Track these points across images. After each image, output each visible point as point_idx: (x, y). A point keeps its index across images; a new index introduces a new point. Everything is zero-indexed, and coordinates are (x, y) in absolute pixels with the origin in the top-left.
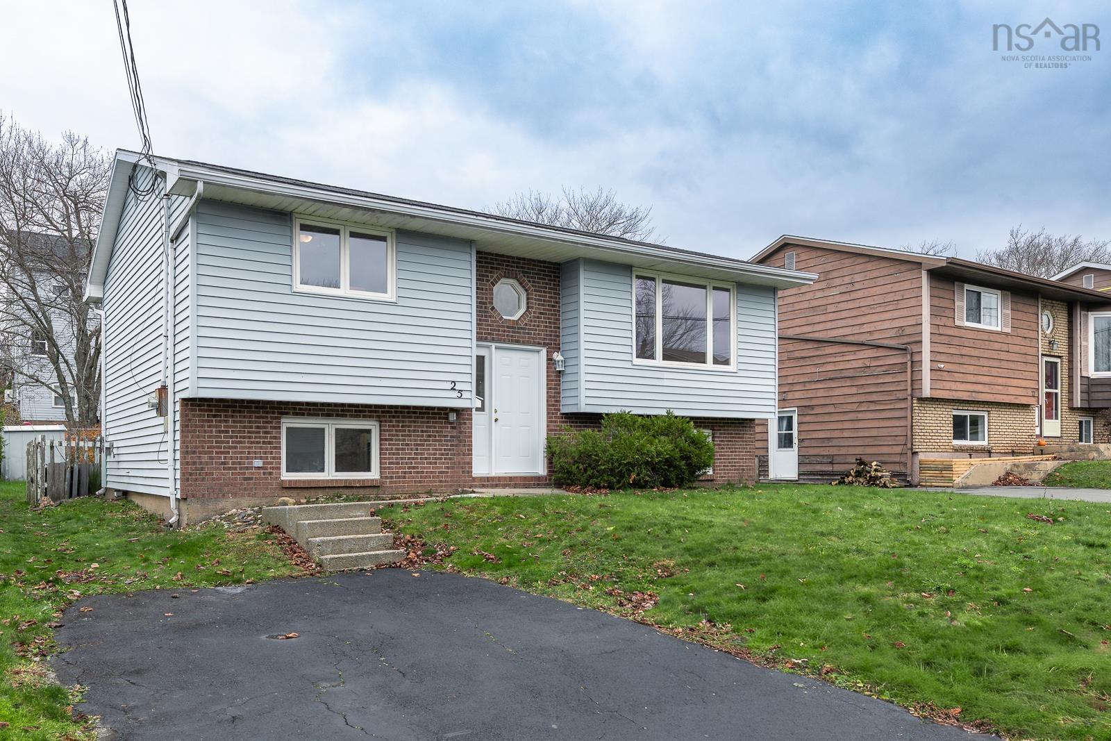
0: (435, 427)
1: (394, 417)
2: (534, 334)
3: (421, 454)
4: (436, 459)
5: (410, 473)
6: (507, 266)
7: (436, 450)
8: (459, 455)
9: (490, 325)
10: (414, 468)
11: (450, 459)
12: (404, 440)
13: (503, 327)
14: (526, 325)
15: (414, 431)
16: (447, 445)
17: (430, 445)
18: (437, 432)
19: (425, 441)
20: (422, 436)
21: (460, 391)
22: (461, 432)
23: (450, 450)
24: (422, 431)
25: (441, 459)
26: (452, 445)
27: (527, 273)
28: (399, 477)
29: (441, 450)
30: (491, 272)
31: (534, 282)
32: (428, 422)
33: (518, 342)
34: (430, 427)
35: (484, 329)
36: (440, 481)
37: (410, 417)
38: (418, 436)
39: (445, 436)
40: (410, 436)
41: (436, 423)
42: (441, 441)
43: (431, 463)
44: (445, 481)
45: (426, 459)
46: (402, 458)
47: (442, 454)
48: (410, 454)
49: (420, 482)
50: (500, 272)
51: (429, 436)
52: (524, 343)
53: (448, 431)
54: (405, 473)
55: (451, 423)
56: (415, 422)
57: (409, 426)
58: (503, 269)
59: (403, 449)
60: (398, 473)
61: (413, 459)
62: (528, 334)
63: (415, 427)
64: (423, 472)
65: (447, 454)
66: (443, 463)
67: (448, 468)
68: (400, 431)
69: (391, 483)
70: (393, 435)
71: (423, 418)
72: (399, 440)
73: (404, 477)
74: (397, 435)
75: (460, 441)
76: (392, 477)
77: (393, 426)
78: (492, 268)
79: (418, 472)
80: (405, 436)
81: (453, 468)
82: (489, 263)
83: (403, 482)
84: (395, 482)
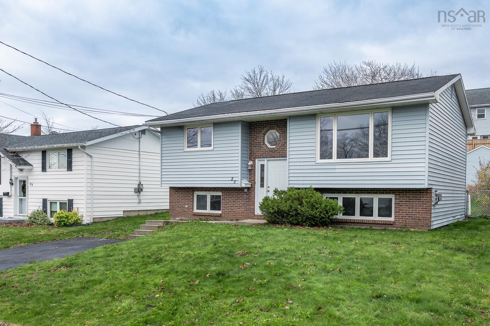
0: (240, 194)
1: (226, 191)
2: (282, 153)
3: (235, 205)
4: (240, 207)
5: (231, 212)
6: (270, 125)
7: (240, 203)
8: (249, 205)
9: (262, 151)
10: (232, 210)
11: (245, 207)
12: (229, 199)
13: (268, 151)
14: (278, 149)
15: (233, 196)
16: (244, 202)
17: (238, 201)
18: (241, 196)
19: (236, 200)
20: (235, 198)
21: (235, 181)
22: (250, 196)
23: (245, 203)
24: (235, 196)
25: (242, 207)
26: (246, 202)
27: (279, 126)
28: (227, 213)
29: (242, 203)
30: (263, 129)
31: (282, 129)
32: (238, 193)
33: (274, 157)
34: (238, 194)
35: (259, 153)
36: (242, 216)
37: (231, 191)
38: (234, 198)
39: (244, 198)
40: (231, 198)
41: (241, 193)
42: (242, 200)
43: (238, 208)
44: (243, 216)
45: (236, 206)
46: (228, 206)
47: (242, 205)
48: (231, 205)
49: (234, 215)
50: (267, 128)
51: (238, 198)
52: (277, 157)
53: (245, 196)
54: (229, 212)
55: (246, 193)
56: (233, 192)
57: (231, 194)
58: (268, 126)
59: (229, 203)
60: (227, 211)
61: (232, 206)
62: (279, 153)
63: (233, 194)
64: (235, 212)
65: (244, 205)
66: (243, 209)
67: (245, 210)
68: (228, 196)
69: (224, 215)
70: (225, 197)
71: (236, 191)
72: (227, 199)
73: (229, 213)
74: (227, 198)
75: (249, 200)
76: (225, 213)
77: (225, 194)
78: (263, 127)
79: (233, 212)
80: (229, 198)
81: (246, 211)
82: (262, 125)
83: (229, 215)
84: (226, 215)
